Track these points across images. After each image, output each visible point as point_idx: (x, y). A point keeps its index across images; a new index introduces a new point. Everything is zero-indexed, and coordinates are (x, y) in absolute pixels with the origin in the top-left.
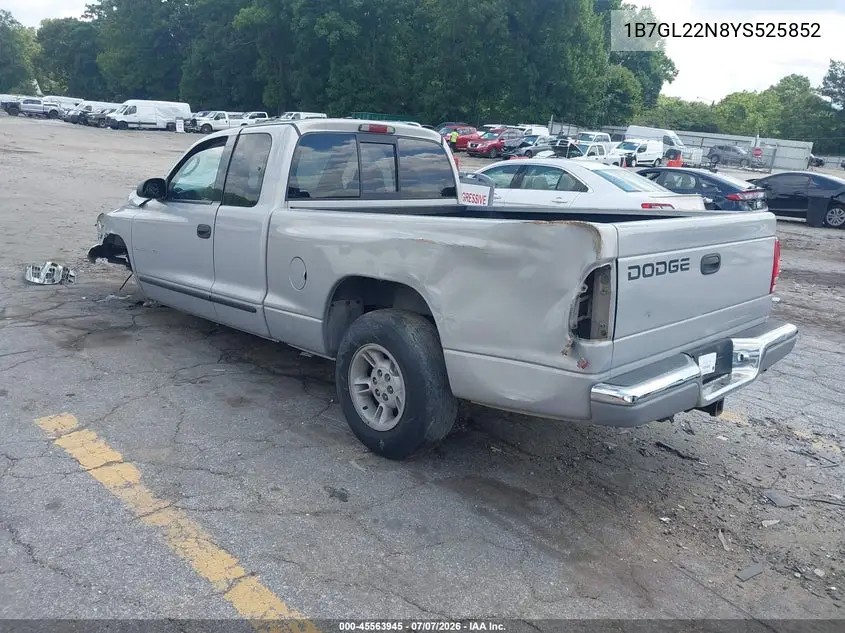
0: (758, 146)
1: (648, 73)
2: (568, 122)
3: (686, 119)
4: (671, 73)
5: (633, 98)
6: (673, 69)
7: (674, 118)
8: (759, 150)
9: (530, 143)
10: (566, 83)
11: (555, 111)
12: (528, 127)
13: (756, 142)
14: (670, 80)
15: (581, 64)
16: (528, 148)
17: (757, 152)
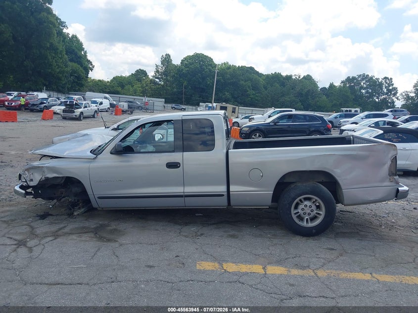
0: (146, 101)
1: (82, 66)
2: (53, 90)
3: (105, 88)
4: (91, 66)
5: (83, 78)
6: (92, 65)
7: (100, 88)
8: (147, 102)
9: (45, 102)
10: (50, 70)
11: (45, 85)
12: (35, 93)
13: (145, 99)
14: (92, 70)
15: (56, 62)
16: (44, 105)
17: (146, 104)
